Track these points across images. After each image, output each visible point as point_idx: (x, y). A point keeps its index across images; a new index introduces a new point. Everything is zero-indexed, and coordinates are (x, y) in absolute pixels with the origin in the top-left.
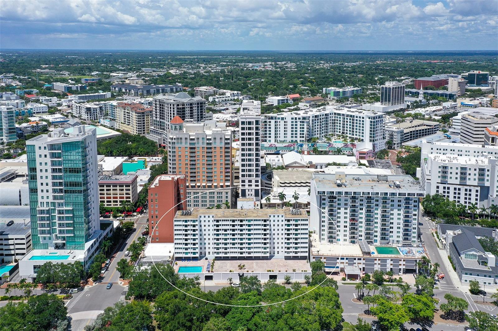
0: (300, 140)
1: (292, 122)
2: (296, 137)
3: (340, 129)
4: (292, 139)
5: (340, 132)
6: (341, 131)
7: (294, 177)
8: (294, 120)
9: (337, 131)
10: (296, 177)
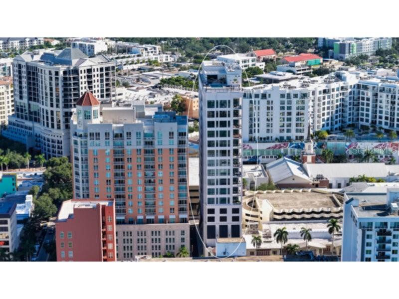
0: (297, 137)
1: (283, 103)
2: (288, 131)
3: (367, 115)
4: (282, 135)
5: (367, 121)
6: (370, 118)
7: (298, 202)
8: (285, 99)
9: (362, 120)
10: (302, 203)
